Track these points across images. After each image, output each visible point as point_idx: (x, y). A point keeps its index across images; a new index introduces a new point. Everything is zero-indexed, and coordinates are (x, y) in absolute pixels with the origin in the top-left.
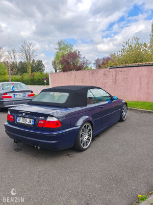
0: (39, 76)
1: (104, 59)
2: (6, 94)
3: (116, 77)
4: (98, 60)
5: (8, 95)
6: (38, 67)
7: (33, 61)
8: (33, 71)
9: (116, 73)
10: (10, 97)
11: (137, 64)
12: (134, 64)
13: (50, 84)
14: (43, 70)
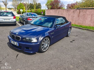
0: (39, 11)
1: (72, 4)
2: (29, 18)
3: (79, 13)
4: (69, 4)
5: (31, 19)
6: (39, 6)
8: (36, 8)
10: (31, 20)
11: (89, 8)
12: (88, 8)
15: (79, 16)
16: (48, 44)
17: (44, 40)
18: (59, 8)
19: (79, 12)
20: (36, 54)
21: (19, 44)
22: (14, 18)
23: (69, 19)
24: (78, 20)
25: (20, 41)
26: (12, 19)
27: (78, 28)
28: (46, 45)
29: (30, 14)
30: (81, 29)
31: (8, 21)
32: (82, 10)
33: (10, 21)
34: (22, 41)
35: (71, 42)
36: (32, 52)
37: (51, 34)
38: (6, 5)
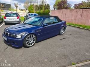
0: (47, 11)
3: (82, 13)
4: (76, 4)
9: (83, 11)
14: (49, 9)
15: (82, 16)
17: (29, 36)
18: (66, 8)
19: (82, 11)
20: (22, 48)
21: (7, 39)
22: (17, 18)
23: (72, 19)
24: (81, 19)
25: (8, 37)
26: (15, 19)
27: (77, 27)
28: (32, 41)
29: (32, 14)
30: (80, 28)
31: (12, 20)
32: (85, 9)
33: (14, 20)
34: (10, 36)
35: (61, 40)
36: (17, 46)
37: (37, 31)
38: (17, 7)
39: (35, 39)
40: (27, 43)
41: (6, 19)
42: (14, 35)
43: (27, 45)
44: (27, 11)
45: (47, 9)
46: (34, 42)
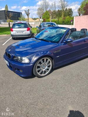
0: (68, 19)
7: (66, 9)
8: (65, 16)
13: (74, 24)
14: (72, 15)
16: (49, 66)
17: (41, 60)
22: (28, 30)
28: (46, 68)
31: (21, 33)
33: (24, 33)
38: (28, 15)
39: (51, 64)
40: (39, 71)
41: (13, 31)
42: (19, 57)
43: (39, 74)
44: (41, 20)
45: (69, 15)
46: (50, 69)
